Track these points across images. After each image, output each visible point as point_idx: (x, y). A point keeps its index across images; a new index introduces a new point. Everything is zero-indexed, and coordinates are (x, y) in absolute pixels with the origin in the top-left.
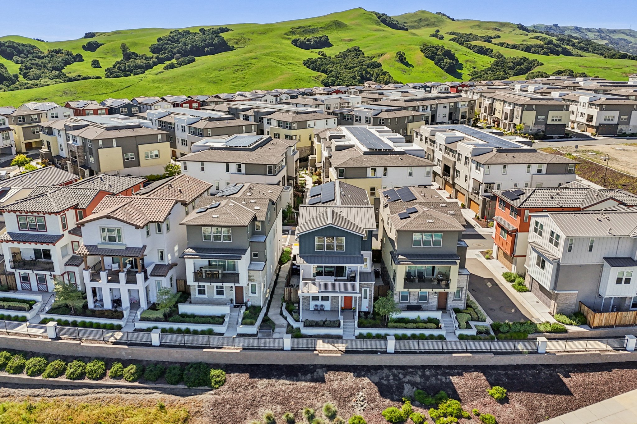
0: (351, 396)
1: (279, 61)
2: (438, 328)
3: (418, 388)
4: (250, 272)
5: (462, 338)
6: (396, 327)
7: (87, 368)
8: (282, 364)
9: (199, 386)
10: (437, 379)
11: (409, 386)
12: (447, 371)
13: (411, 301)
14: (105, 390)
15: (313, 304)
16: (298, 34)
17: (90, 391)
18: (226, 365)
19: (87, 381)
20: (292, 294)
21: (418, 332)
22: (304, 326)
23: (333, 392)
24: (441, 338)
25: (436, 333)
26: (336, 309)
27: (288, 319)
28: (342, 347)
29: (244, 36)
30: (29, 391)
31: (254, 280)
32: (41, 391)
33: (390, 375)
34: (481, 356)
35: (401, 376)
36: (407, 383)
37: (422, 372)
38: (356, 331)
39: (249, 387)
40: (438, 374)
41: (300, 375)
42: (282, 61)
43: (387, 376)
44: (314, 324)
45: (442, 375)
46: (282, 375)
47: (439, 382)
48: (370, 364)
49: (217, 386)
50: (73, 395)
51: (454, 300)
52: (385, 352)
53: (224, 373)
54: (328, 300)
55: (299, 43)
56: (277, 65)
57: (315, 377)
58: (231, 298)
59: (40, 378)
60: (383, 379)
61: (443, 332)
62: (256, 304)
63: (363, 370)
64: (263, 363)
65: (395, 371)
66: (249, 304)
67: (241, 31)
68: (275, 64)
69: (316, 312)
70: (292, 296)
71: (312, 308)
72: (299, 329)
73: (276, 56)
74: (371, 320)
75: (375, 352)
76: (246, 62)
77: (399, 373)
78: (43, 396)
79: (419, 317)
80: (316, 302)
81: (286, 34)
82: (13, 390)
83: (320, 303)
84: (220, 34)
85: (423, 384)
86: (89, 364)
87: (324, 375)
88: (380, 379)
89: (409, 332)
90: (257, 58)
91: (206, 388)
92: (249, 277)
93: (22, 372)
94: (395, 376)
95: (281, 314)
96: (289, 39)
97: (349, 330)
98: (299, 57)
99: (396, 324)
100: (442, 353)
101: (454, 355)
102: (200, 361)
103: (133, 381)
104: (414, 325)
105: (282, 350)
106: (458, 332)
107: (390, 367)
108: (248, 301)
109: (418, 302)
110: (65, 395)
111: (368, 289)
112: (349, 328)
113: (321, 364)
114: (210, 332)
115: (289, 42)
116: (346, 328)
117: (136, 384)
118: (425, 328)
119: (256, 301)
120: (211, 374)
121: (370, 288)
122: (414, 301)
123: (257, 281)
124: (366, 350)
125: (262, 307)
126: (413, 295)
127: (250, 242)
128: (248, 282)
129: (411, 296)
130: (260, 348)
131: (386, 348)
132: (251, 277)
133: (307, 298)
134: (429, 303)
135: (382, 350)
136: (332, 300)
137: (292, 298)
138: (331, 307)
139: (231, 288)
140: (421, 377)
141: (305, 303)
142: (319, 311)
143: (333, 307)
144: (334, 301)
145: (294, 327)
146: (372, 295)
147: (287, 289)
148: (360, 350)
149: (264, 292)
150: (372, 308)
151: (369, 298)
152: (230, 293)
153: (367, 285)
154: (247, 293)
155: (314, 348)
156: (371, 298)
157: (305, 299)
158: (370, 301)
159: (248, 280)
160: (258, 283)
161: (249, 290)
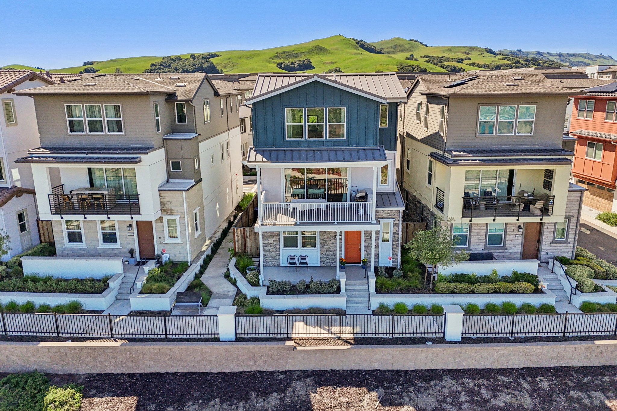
2: (538, 291)
4: (164, 194)
5: (589, 309)
6: (453, 292)
10: (570, 399)
12: (585, 380)
13: (472, 247)
15: (286, 253)
16: (283, 58)
18: (91, 376)
20: (248, 240)
21: (498, 300)
22: (268, 293)
24: (547, 310)
25: (535, 300)
26: (330, 263)
27: (238, 284)
28: (347, 332)
29: (233, 60)
31: (171, 210)
33: (460, 392)
35: (486, 394)
37: (530, 383)
38: (372, 299)
40: (569, 388)
41: (253, 395)
43: (455, 395)
44: (288, 288)
45: (577, 388)
46: (213, 397)
47: (576, 406)
48: (410, 366)
51: (554, 242)
52: (441, 341)
53: (78, 395)
54: (315, 246)
55: (283, 66)
57: (289, 400)
58: (130, 247)
60: (444, 400)
61: (549, 299)
62: (179, 258)
63: (398, 381)
64: (173, 371)
65: (469, 383)
66: (165, 258)
67: (228, 56)
69: (292, 268)
70: (248, 244)
71: (284, 262)
72: (256, 300)
74: (400, 280)
75: (420, 341)
77: (479, 386)
79: (495, 272)
80: (292, 251)
81: (271, 58)
83: (298, 251)
84: (210, 59)
87: (308, 396)
89: (481, 301)
92: (163, 204)
95: (227, 276)
96: (274, 62)
97: (360, 299)
99: (453, 285)
100: (564, 339)
101: (597, 342)
102: (32, 368)
105: (217, 340)
106: (580, 299)
107: (457, 374)
108: (164, 252)
109: (486, 248)
111: (391, 221)
112: (356, 296)
113: (302, 368)
114: (75, 309)
115: (274, 65)
116: (352, 296)
118: (514, 292)
119: (179, 252)
120: (50, 397)
121: (394, 220)
122: (479, 245)
123: (178, 213)
124: (398, 336)
125: (189, 264)
126: (476, 234)
127: (164, 139)
128: (159, 214)
129: (473, 236)
130: (168, 336)
131: (443, 331)
132: (166, 206)
133: (275, 243)
134: (507, 249)
135: (434, 336)
136: (322, 246)
137: (249, 247)
138: (320, 260)
139: (128, 227)
140: (531, 396)
141: (272, 252)
142: (299, 267)
143: (325, 259)
144: (326, 247)
145: (248, 297)
146: (398, 234)
147: (239, 231)
148: (385, 336)
149: (196, 238)
150: (399, 261)
151: (393, 241)
152: (128, 237)
153: (389, 213)
154: (160, 238)
155: (286, 334)
156: (397, 241)
157: (271, 244)
158: (394, 246)
159: (160, 211)
160: (180, 216)
161: (163, 230)
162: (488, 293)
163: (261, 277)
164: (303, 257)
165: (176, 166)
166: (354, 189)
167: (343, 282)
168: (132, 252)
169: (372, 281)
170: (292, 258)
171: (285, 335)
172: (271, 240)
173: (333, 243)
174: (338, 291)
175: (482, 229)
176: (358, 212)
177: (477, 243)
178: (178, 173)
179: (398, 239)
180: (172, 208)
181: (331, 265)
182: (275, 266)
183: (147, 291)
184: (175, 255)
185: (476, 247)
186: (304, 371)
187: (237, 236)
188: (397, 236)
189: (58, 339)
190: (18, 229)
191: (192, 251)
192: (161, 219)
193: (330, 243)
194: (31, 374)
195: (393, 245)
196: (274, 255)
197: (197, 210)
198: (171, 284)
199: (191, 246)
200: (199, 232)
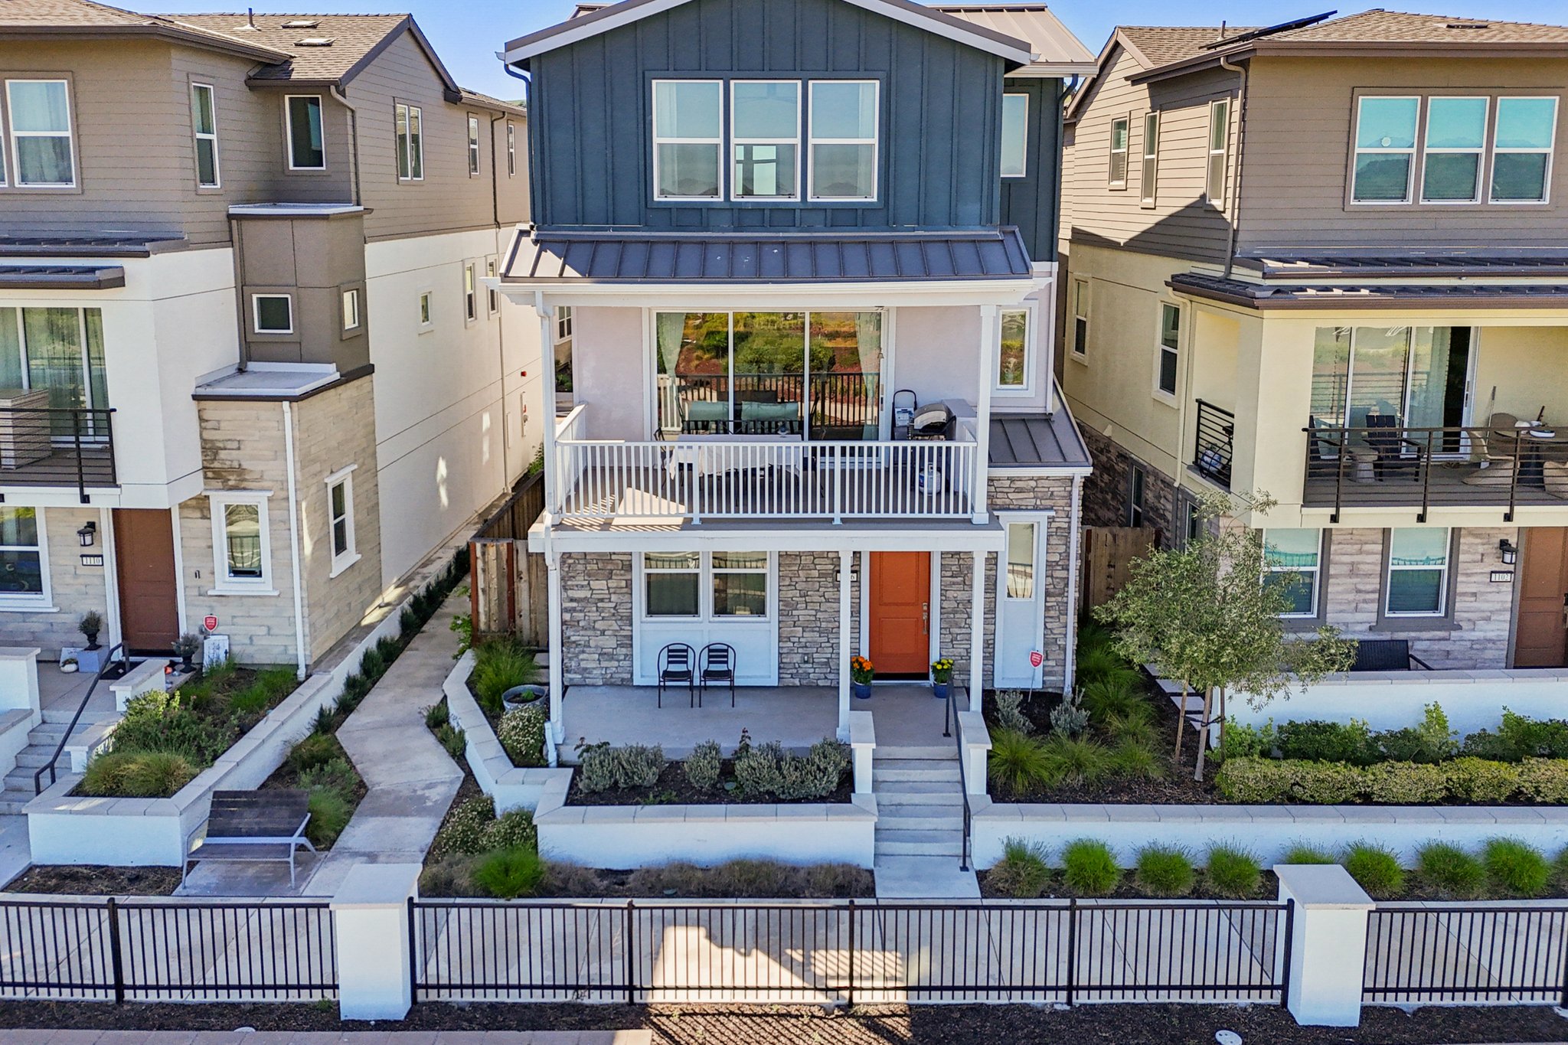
4: (218, 410)
6: (1289, 798)
13: (1331, 618)
15: (653, 636)
20: (523, 587)
22: (573, 799)
26: (815, 675)
27: (471, 754)
28: (882, 981)
31: (241, 471)
38: (976, 824)
54: (762, 612)
58: (87, 607)
62: (263, 651)
66: (216, 650)
69: (676, 695)
70: (524, 601)
71: (646, 669)
72: (524, 826)
74: (1083, 748)
75: (1189, 1026)
79: (1432, 714)
80: (675, 629)
83: (700, 630)
92: (210, 449)
95: (438, 721)
97: (929, 823)
108: (209, 627)
109: (1381, 623)
112: (916, 811)
116: (897, 810)
118: (1518, 798)
119: (264, 630)
121: (1053, 513)
122: (1356, 609)
123: (265, 484)
124: (1095, 998)
125: (302, 672)
126: (1345, 569)
127: (231, 216)
128: (196, 486)
129: (1336, 576)
130: (128, 995)
131: (1278, 981)
132: (223, 454)
133: (614, 598)
134: (1459, 628)
135: (1243, 1000)
136: (787, 608)
137: (525, 612)
138: (780, 662)
139: (81, 533)
141: (603, 633)
142: (700, 687)
143: (797, 658)
144: (801, 613)
145: (499, 809)
146: (1066, 568)
147: (492, 551)
148: (1039, 999)
149: (332, 576)
150: (1070, 668)
151: (1048, 594)
152: (81, 570)
153: (1033, 490)
154: (197, 575)
155: (623, 988)
156: (1063, 593)
157: (602, 600)
158: (1052, 613)
159: (201, 474)
160: (270, 494)
161: (211, 547)
162: (1424, 803)
163: (553, 731)
164: (719, 653)
165: (272, 313)
166: (906, 401)
167: (863, 755)
168: (92, 627)
169: (976, 753)
170: (677, 653)
171: (618, 994)
172: (599, 585)
173: (827, 601)
174: (844, 789)
175: (1369, 553)
176: (921, 485)
177: (1349, 602)
178: (282, 342)
179: (1067, 585)
180: (245, 465)
181: (821, 683)
182: (612, 685)
183: (104, 784)
184: (251, 638)
185: (1348, 617)
187: (484, 571)
188: (1063, 574)
191: (312, 625)
192: (201, 505)
193: (816, 599)
195: (1047, 609)
196: (609, 643)
197: (344, 476)
198: (206, 757)
199: (311, 606)
200: (351, 556)
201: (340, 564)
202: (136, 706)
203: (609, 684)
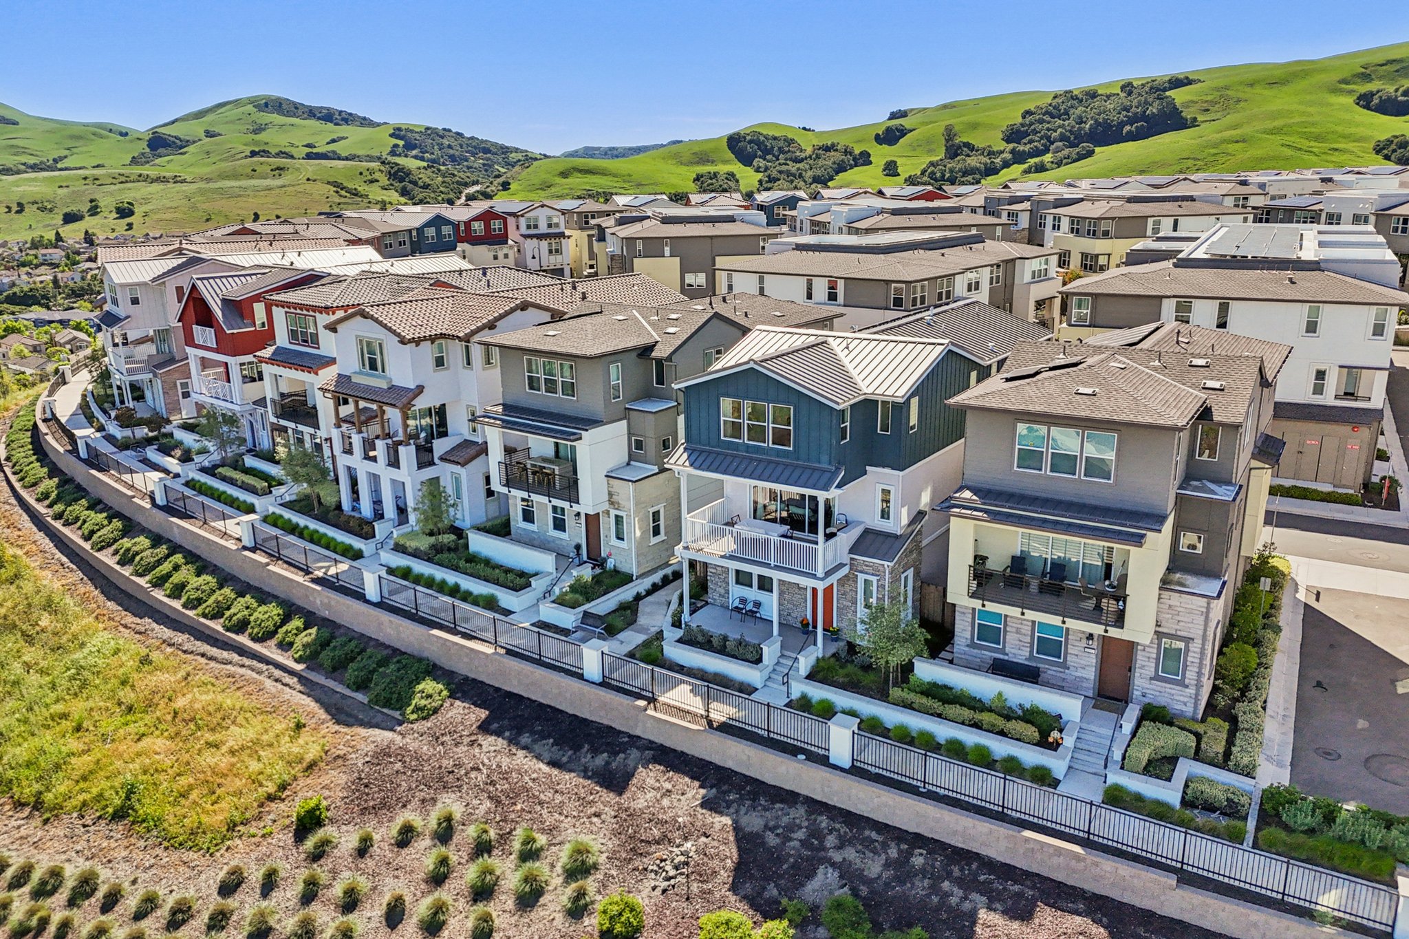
0: (658, 843)
1: (1305, 144)
3: (855, 893)
4: (612, 481)
5: (1116, 798)
6: (909, 706)
7: (256, 615)
8: (571, 712)
9: (384, 707)
10: (934, 888)
11: (832, 875)
12: (982, 878)
13: (1007, 649)
14: (255, 663)
15: (737, 592)
16: (1381, 78)
17: (235, 657)
18: (466, 678)
19: (243, 639)
22: (680, 641)
23: (626, 816)
27: (667, 618)
28: (721, 712)
29: (1229, 92)
30: (167, 633)
31: (619, 504)
32: (180, 638)
33: (800, 827)
34: (1125, 870)
35: (831, 841)
36: (834, 865)
37: (900, 851)
38: (794, 684)
39: (466, 740)
40: (949, 875)
42: (1312, 144)
43: (792, 828)
45: (960, 882)
46: (549, 737)
47: (935, 899)
48: (769, 779)
49: (414, 716)
50: (211, 658)
51: (1156, 678)
52: (824, 761)
53: (445, 693)
54: (771, 591)
55: (1376, 101)
56: (1299, 153)
57: (614, 765)
58: (578, 540)
59: (191, 613)
60: (772, 829)
61: (1056, 764)
62: (623, 566)
63: (740, 789)
64: (533, 697)
65: (823, 821)
66: (610, 564)
67: (1221, 83)
68: (1288, 152)
69: (736, 615)
71: (732, 603)
72: (664, 644)
73: (1298, 133)
75: (790, 749)
76: (1213, 151)
77: (831, 832)
78: (179, 647)
79: (1000, 694)
80: (744, 591)
81: (1345, 81)
82: (154, 625)
83: (753, 594)
84: (1168, 93)
85: (878, 886)
86: (263, 608)
87: (636, 768)
88: (766, 827)
89: (944, 731)
90: (1244, 141)
91: (397, 714)
92: (610, 494)
93: (179, 597)
94: (816, 832)
95: (670, 605)
96: (1351, 92)
98: (1369, 133)
100: (1000, 817)
101: (1028, 834)
102: (426, 654)
103: (297, 661)
104: (967, 713)
105: (582, 677)
106: (1113, 778)
107: (816, 806)
108: (609, 555)
109: (1031, 657)
110: (203, 655)
111: (874, 579)
113: (652, 738)
114: (490, 604)
115: (1349, 100)
117: (299, 667)
118: (1002, 733)
119: (625, 560)
120: (420, 687)
121: (879, 578)
122: (1019, 649)
123: (625, 509)
124: (775, 736)
125: (634, 578)
126: (1015, 630)
127: (626, 409)
128: (606, 506)
129: (1011, 632)
132: (614, 497)
133: (724, 575)
134: (1068, 668)
136: (781, 592)
138: (779, 613)
139: (576, 517)
140: (887, 865)
141: (721, 587)
142: (746, 615)
143: (785, 613)
144: (787, 596)
148: (760, 732)
149: (650, 545)
152: (576, 528)
153: (872, 567)
154: (607, 536)
157: (720, 575)
159: (607, 502)
160: (627, 513)
161: (610, 528)
162: (963, 723)
163: (684, 617)
164: (757, 604)
165: (639, 445)
167: (767, 651)
168: (578, 547)
169: (803, 660)
170: (744, 601)
172: (719, 569)
173: (796, 593)
174: (759, 660)
175: (1025, 625)
177: (1016, 644)
180: (620, 501)
183: (561, 602)
184: (621, 562)
185: (1016, 651)
186: (651, 742)
189: (453, 631)
190: (483, 494)
193: (791, 591)
194: (420, 660)
196: (723, 591)
197: (660, 507)
198: (589, 600)
199: (638, 555)
200: (662, 537)
201: (654, 540)
202: (578, 580)
203: (722, 606)
